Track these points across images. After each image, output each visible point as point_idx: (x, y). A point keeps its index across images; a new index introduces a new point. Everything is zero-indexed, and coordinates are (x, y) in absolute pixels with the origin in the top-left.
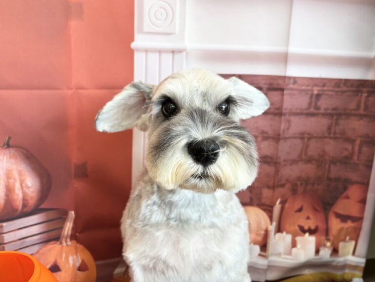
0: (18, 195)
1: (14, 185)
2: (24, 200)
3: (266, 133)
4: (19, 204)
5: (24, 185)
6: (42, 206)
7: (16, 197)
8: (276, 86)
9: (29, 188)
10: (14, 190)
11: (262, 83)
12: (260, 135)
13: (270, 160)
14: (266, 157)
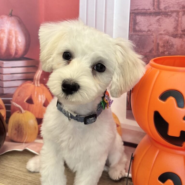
0: (13, 46)
1: (12, 40)
2: (16, 50)
4: (13, 52)
5: (17, 41)
6: (25, 56)
7: (12, 47)
9: (19, 43)
10: (12, 43)
12: (181, 10)
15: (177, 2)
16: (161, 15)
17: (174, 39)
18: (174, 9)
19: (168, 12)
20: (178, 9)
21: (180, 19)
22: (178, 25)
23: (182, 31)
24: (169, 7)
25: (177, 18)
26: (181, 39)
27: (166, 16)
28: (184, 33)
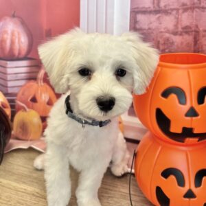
7: (15, 48)
9: (22, 43)
10: (15, 43)
12: (181, 8)
13: (190, 30)
14: (186, 27)
16: (161, 13)
17: (174, 36)
18: (174, 7)
19: (168, 10)
21: (180, 17)
23: (183, 28)
24: (169, 5)
27: (166, 14)
28: (185, 30)
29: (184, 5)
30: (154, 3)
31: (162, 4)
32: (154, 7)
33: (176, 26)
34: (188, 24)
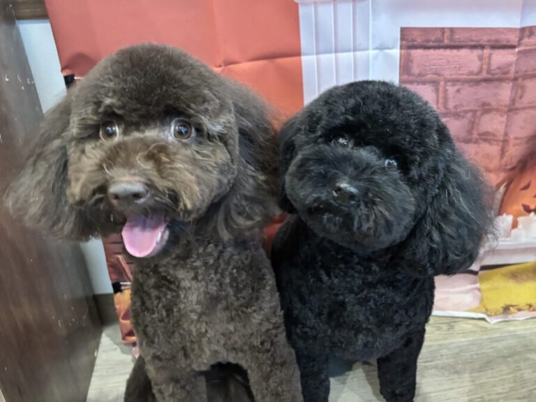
3: (489, 104)
8: (504, 43)
11: (484, 39)
12: (480, 108)
13: (492, 137)
14: (487, 133)
15: (475, 97)
16: (449, 117)
17: (467, 145)
18: (469, 108)
19: (460, 112)
20: (475, 108)
21: (477, 120)
22: (472, 128)
23: (479, 134)
24: (461, 105)
25: (473, 119)
26: (476, 145)
27: (457, 117)
28: (484, 137)
29: (484, 104)
30: (438, 102)
31: (451, 105)
32: (438, 108)
33: (470, 132)
34: (490, 129)
